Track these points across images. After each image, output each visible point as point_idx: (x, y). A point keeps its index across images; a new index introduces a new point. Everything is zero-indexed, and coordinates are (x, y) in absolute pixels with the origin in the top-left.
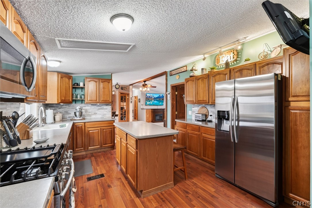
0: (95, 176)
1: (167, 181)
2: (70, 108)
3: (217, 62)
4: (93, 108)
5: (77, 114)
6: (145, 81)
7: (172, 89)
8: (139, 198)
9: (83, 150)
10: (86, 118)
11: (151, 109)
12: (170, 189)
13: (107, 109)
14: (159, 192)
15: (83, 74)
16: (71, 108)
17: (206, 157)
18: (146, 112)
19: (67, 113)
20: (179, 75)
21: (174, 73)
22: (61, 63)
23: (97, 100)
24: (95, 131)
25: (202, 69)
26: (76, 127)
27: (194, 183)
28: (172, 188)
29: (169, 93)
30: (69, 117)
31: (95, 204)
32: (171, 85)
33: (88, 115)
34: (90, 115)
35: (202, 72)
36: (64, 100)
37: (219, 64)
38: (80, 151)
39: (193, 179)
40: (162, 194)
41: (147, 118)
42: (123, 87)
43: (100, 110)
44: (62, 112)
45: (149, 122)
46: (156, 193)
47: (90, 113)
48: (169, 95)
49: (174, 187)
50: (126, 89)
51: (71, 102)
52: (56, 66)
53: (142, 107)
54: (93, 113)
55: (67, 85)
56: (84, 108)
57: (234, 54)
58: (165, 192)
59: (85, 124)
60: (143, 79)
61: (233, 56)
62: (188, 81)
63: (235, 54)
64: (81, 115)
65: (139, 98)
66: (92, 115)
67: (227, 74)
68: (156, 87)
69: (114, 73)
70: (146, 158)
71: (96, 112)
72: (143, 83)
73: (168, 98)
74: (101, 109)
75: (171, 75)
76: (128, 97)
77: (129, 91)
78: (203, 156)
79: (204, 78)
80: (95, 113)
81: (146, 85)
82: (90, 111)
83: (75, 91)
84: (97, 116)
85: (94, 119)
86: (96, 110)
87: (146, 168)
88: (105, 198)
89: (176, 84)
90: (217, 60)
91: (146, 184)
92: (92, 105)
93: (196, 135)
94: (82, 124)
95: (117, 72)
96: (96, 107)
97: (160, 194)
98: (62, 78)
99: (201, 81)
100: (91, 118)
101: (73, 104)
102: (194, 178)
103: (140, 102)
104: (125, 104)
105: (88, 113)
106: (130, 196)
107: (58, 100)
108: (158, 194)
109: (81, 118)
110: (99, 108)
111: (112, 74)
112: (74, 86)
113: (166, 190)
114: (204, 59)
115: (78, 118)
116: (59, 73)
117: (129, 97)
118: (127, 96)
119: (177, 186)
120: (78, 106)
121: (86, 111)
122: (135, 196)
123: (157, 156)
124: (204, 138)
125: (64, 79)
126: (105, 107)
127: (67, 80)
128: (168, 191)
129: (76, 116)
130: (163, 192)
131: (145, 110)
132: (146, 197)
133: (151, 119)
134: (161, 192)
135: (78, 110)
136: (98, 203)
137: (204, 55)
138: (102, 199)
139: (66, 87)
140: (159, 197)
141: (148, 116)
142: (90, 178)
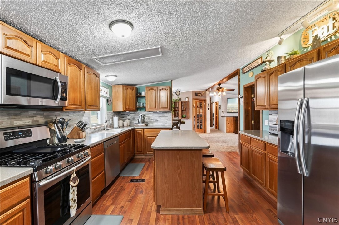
0: (138, 179)
1: (194, 204)
2: (135, 115)
3: (304, 42)
4: (155, 115)
5: (140, 120)
6: (219, 84)
7: (245, 91)
8: (157, 213)
9: (143, 154)
10: (148, 124)
11: (234, 117)
12: (197, 216)
13: (168, 116)
14: (181, 214)
15: (145, 84)
16: (137, 115)
17: (273, 189)
18: (227, 121)
19: (134, 119)
20: (253, 72)
21: (246, 69)
22: (117, 77)
23: (156, 108)
24: (152, 137)
25: (278, 58)
26: (136, 133)
27: (235, 220)
28: (201, 215)
29: (241, 96)
30: (135, 123)
31: (120, 205)
32: (244, 86)
33: (151, 121)
34: (152, 122)
35: (278, 61)
36: (128, 108)
37: (308, 44)
38: (140, 154)
39: (237, 214)
40: (183, 217)
41: (227, 127)
42: (197, 93)
43: (161, 118)
44: (130, 119)
45: (229, 132)
46: (178, 215)
47: (152, 120)
48: (242, 98)
49: (204, 216)
50: (201, 95)
51: (135, 110)
52: (113, 80)
53: (222, 114)
54: (155, 120)
55: (131, 95)
56: (147, 115)
57: (334, 21)
58: (189, 217)
59: (143, 130)
60: (217, 82)
61: (334, 24)
62: (258, 79)
63: (336, 21)
64: (143, 122)
65: (219, 104)
66: (154, 122)
67: (313, 58)
68: (234, 90)
69: (174, 80)
70: (165, 171)
71: (158, 120)
72: (218, 86)
73: (241, 102)
74: (162, 116)
75: (244, 73)
76: (204, 104)
77: (206, 97)
78: (270, 188)
79: (278, 71)
80: (156, 120)
81: (221, 88)
82: (153, 118)
83: (140, 100)
84: (158, 123)
85: (156, 126)
86: (157, 117)
87: (165, 183)
88: (130, 202)
89: (249, 84)
90: (304, 38)
91: (165, 201)
92: (154, 112)
93: (261, 154)
94: (141, 130)
95: (177, 77)
96: (157, 114)
97: (181, 217)
98: (126, 89)
99: (274, 76)
100: (153, 124)
101: (138, 112)
102: (239, 214)
103: (220, 108)
104: (201, 111)
105: (150, 120)
106: (152, 207)
107: (123, 108)
108: (178, 216)
109: (144, 124)
110: (160, 115)
111: (172, 80)
112: (138, 95)
113: (191, 216)
114: (280, 43)
115: (141, 125)
116: (123, 85)
117: (206, 103)
118: (203, 102)
119: (209, 215)
120: (141, 114)
121: (149, 118)
122: (155, 209)
123: (179, 172)
124: (271, 160)
125: (128, 90)
126: (166, 115)
127: (131, 90)
128: (194, 217)
129: (139, 123)
130: (186, 217)
131: (226, 118)
132: (164, 214)
133: (233, 129)
134: (184, 215)
135: (141, 117)
136: (122, 204)
137: (280, 37)
138: (128, 201)
139: (129, 97)
140: (178, 219)
141: (229, 125)
142: (134, 180)
